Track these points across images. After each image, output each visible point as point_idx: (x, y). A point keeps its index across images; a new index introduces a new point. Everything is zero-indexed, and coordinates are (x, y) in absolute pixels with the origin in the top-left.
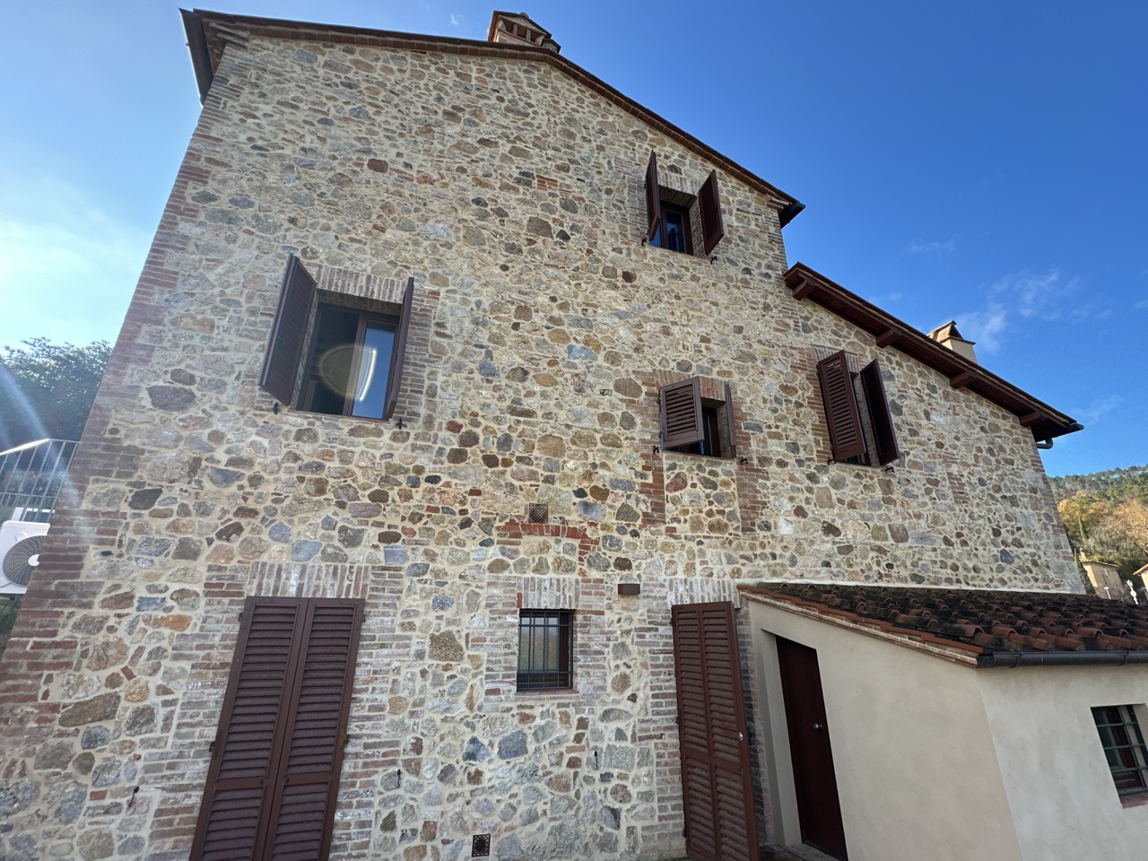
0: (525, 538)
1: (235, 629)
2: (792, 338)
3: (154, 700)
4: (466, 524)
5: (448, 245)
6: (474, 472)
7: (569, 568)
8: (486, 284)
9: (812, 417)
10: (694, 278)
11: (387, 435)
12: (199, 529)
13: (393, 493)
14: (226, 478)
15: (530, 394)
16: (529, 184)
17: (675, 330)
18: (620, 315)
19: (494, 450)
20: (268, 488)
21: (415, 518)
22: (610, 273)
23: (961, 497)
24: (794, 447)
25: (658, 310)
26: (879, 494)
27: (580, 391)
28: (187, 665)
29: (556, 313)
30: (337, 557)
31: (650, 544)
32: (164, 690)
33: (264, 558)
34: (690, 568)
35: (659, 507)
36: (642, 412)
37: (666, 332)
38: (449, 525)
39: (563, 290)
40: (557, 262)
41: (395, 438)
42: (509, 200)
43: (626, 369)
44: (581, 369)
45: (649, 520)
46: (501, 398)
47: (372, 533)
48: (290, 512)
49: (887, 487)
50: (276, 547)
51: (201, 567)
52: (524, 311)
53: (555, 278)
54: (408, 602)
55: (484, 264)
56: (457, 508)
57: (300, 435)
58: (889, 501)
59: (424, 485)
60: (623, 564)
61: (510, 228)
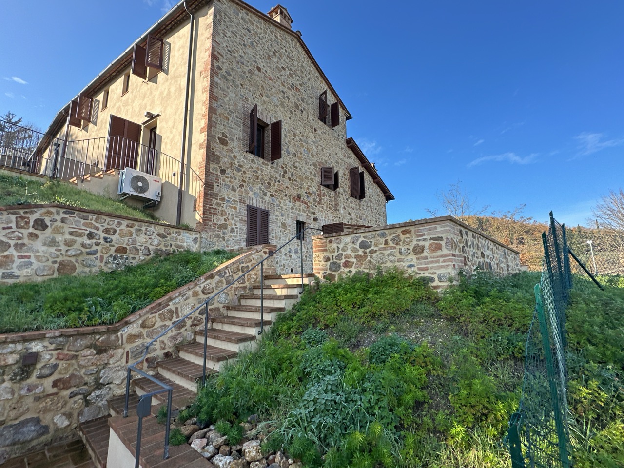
0: (297, 202)
1: (246, 212)
3: (234, 226)
4: (286, 196)
5: (277, 106)
6: (286, 183)
7: (305, 212)
8: (286, 123)
9: (348, 183)
10: (328, 135)
11: (269, 166)
12: (235, 183)
13: (272, 183)
14: (239, 170)
15: (297, 162)
16: (293, 89)
18: (314, 142)
19: (290, 177)
20: (247, 175)
21: (276, 191)
22: (311, 127)
23: (371, 211)
24: (344, 191)
26: (358, 207)
27: (306, 164)
28: (238, 219)
29: (301, 137)
30: (262, 198)
31: (319, 209)
32: (235, 225)
33: (249, 195)
34: (325, 217)
35: (320, 200)
36: (318, 173)
38: (283, 195)
39: (303, 130)
40: (301, 120)
41: (271, 167)
42: (290, 93)
43: (315, 159)
44: (306, 157)
45: (319, 203)
46: (291, 161)
47: (268, 194)
48: (252, 184)
49: (360, 206)
50: (251, 192)
51: (237, 194)
52: (294, 135)
53: (301, 125)
54: (277, 213)
55: (286, 116)
56: (284, 191)
57: (252, 161)
58: (360, 209)
59: (277, 183)
60: (314, 213)
61: (291, 105)
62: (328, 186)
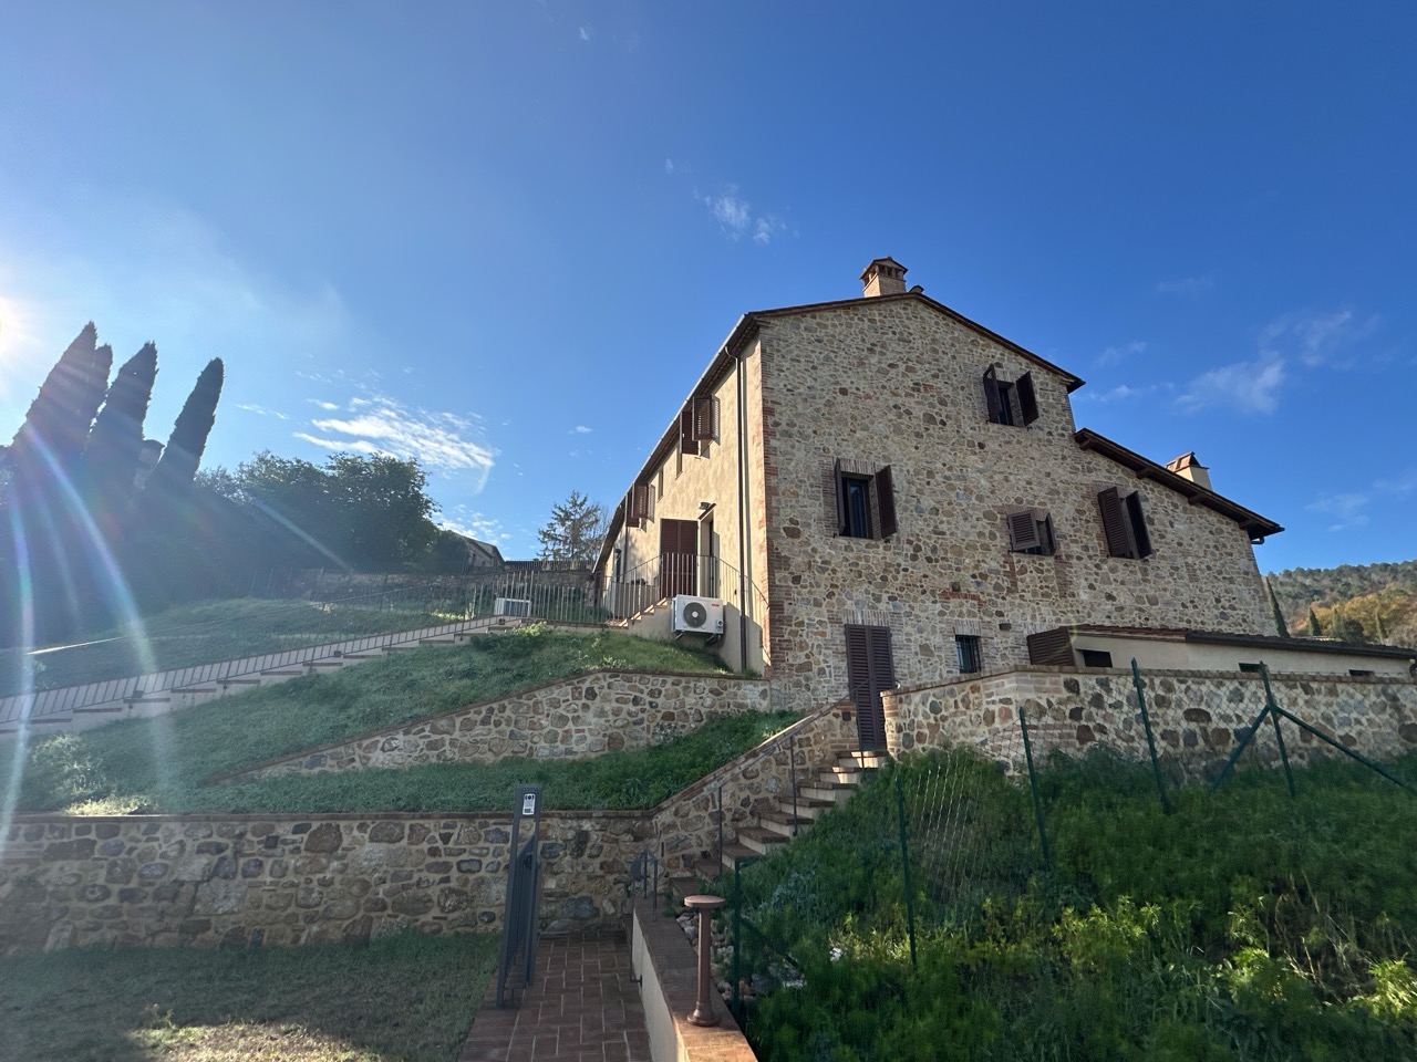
0: (952, 600)
1: (844, 638)
2: (1080, 478)
3: (823, 665)
4: (924, 592)
5: (887, 437)
6: (922, 567)
7: (975, 616)
8: (910, 459)
9: (1096, 529)
10: (1019, 442)
11: (881, 548)
12: (820, 593)
13: (890, 577)
14: (823, 570)
15: (942, 522)
16: (919, 390)
17: (1011, 478)
18: (980, 471)
19: (930, 554)
20: (839, 575)
21: (902, 589)
22: (970, 444)
23: (1194, 578)
24: (1086, 548)
25: (1001, 466)
26: (1139, 576)
27: (966, 519)
28: (831, 652)
29: (947, 473)
30: (873, 607)
31: (1012, 604)
33: (846, 607)
34: (1033, 617)
35: (1014, 584)
36: (1000, 530)
37: (1007, 479)
38: (916, 592)
39: (949, 458)
40: (943, 440)
41: (885, 548)
42: (910, 403)
43: (988, 505)
44: (965, 506)
45: (1010, 591)
46: (928, 525)
47: (885, 597)
48: (851, 586)
49: (1145, 572)
50: (849, 602)
51: (824, 609)
52: (931, 474)
53: (943, 451)
54: (908, 629)
55: (906, 446)
56: (919, 584)
57: (846, 548)
58: (1145, 581)
59: (902, 573)
60: (1000, 614)
61: (915, 422)
62: (1032, 551)
